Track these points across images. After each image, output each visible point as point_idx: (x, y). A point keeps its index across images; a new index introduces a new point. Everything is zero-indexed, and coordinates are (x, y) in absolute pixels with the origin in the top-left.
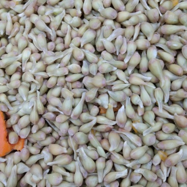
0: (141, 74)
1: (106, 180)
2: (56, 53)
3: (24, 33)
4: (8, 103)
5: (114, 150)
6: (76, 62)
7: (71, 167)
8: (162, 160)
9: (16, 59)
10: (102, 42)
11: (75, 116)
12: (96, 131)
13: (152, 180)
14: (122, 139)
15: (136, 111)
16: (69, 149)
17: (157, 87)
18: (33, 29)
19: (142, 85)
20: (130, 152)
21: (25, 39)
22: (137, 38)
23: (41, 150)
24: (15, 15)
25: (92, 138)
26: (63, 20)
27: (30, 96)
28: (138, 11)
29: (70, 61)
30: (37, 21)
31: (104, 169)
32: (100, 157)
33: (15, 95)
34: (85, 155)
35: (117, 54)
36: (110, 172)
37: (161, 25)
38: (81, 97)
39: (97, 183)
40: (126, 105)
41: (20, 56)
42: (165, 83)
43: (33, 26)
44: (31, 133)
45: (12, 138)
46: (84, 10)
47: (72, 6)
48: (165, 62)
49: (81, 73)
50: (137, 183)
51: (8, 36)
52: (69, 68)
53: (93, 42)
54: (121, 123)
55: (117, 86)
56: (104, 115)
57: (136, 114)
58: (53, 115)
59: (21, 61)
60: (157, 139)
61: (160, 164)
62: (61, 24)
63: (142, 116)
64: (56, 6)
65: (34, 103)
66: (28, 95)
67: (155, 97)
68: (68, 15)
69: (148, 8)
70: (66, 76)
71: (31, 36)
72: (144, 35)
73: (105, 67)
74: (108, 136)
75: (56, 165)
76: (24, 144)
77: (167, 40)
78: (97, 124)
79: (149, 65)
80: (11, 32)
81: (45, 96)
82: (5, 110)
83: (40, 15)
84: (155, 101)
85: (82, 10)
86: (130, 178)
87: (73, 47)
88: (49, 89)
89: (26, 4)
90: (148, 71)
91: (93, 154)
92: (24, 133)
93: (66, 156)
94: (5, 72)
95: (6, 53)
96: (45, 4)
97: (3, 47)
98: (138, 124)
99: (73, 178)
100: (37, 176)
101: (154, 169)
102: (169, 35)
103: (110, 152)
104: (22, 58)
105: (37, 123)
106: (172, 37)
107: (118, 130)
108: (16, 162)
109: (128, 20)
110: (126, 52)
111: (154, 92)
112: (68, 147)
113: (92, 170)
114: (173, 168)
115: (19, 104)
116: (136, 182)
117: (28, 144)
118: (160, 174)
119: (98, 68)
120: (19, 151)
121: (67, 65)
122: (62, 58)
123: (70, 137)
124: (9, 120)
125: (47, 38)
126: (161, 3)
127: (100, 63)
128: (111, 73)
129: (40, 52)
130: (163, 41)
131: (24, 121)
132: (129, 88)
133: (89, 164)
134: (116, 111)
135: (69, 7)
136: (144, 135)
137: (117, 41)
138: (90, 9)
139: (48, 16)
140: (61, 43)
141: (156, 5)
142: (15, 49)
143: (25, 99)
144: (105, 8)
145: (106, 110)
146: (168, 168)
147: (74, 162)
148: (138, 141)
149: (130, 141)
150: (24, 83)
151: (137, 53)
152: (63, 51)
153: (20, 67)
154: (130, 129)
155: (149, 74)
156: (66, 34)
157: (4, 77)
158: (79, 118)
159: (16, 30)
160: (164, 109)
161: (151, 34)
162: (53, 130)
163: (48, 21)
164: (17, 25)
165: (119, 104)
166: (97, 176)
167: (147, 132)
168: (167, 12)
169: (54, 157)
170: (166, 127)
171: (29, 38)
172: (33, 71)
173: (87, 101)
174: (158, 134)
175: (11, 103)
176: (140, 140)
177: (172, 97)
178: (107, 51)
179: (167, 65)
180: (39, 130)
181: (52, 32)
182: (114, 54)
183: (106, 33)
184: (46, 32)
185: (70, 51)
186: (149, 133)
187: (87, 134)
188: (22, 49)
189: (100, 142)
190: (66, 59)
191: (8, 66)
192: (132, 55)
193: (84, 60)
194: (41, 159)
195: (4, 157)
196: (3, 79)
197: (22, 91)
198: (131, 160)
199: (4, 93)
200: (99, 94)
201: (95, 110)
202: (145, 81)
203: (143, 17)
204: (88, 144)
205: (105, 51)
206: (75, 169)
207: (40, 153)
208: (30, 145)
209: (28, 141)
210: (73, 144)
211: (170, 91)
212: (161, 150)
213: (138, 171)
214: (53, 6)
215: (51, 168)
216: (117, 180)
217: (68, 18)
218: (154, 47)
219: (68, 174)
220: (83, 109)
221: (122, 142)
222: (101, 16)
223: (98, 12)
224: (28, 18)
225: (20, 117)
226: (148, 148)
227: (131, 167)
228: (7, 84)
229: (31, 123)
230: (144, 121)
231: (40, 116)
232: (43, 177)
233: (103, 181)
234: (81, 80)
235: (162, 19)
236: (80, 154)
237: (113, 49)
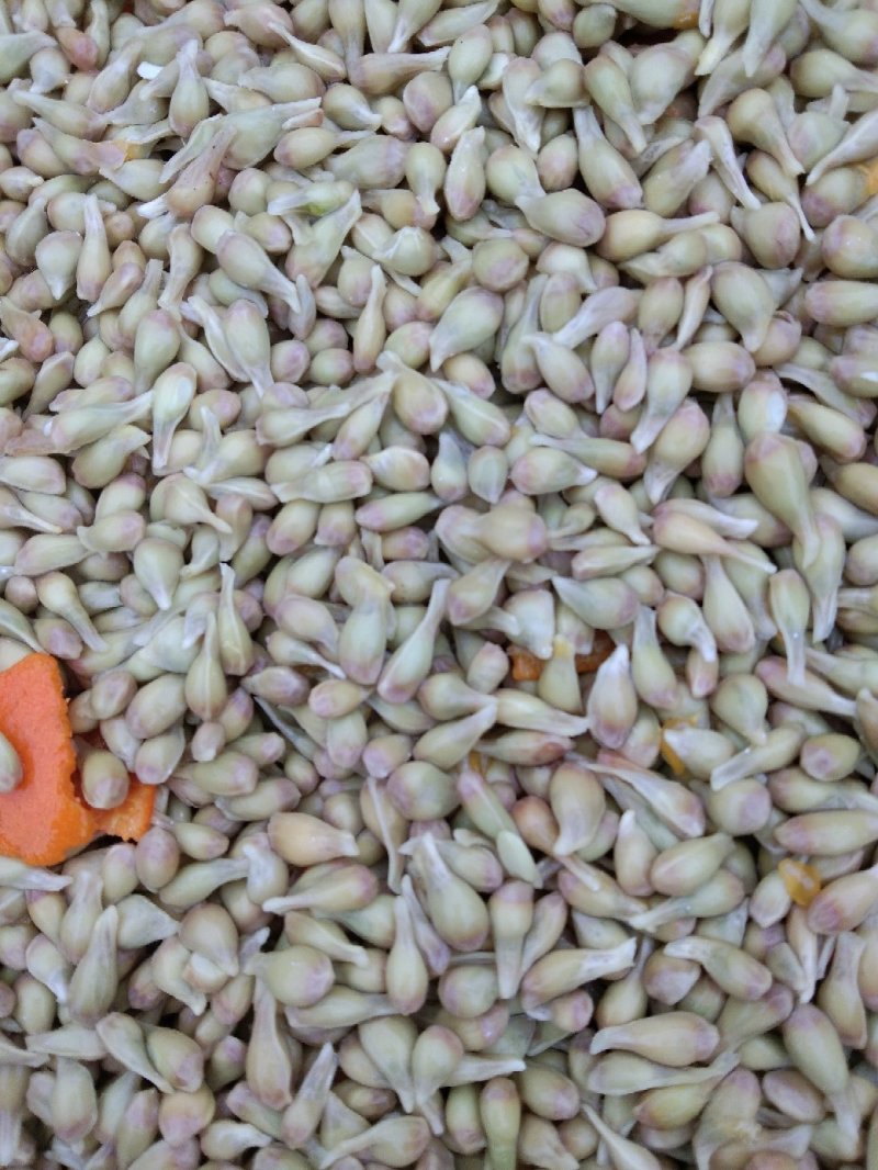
0: (706, 501)
1: (536, 988)
2: (314, 392)
3: (165, 298)
4: (80, 618)
5: (576, 853)
6: (407, 438)
7: (374, 921)
8: (793, 903)
9: (127, 414)
10: (531, 351)
11: (397, 689)
12: (492, 760)
13: (750, 991)
14: (613, 804)
15: (682, 675)
16: (365, 838)
17: (779, 566)
18: (204, 278)
19: (711, 555)
20: (652, 862)
21: (171, 322)
22: (695, 339)
23: (233, 838)
24: (121, 209)
25: (474, 792)
26: (349, 241)
27: (187, 590)
28: (702, 211)
29: (379, 433)
30: (226, 240)
31: (527, 936)
32: (508, 878)
33: (116, 582)
34: (440, 867)
35: (600, 406)
36: (555, 948)
37: (804, 281)
38: (425, 603)
39: (493, 998)
40: (637, 647)
41: (142, 403)
42: (820, 550)
43: (208, 262)
44: (187, 759)
45: (101, 779)
46: (450, 196)
47: (391, 175)
48: (821, 450)
49: (429, 489)
50: (677, 1007)
51: (85, 305)
52: (375, 466)
53: (488, 347)
54: (611, 728)
55: (597, 554)
56: (529, 685)
57: (683, 689)
58: (294, 683)
59: (147, 425)
60: (776, 804)
61: (784, 921)
62: (340, 259)
63: (709, 698)
64: (318, 174)
65: (205, 620)
66: (179, 581)
67: (770, 612)
68: (374, 219)
69: (750, 198)
70: (358, 503)
71: (198, 308)
72: (729, 325)
73: (544, 467)
74: (548, 786)
75: (306, 910)
76: (151, 811)
77: (833, 352)
78: (499, 730)
79: (747, 461)
80: (100, 288)
81: (255, 589)
82: (69, 650)
83: (241, 215)
84: (769, 630)
85: (440, 196)
86: (646, 977)
87: (396, 369)
88: (274, 560)
89: (174, 160)
90: (744, 488)
91: (477, 864)
92: (157, 760)
93: (350, 870)
94: (69, 475)
95: (74, 384)
96: (267, 163)
97: (65, 356)
98: (689, 732)
99: (384, 973)
100: (214, 961)
101: (758, 941)
102: (842, 330)
103: (553, 860)
104: (151, 412)
105: (217, 713)
106: (856, 337)
107: (593, 757)
108: (113, 893)
109: (653, 249)
110: (644, 401)
111: (767, 587)
112: (362, 828)
113: (470, 940)
114: (846, 938)
115: (131, 622)
116: (673, 1000)
117: (168, 812)
118: (785, 966)
119: (510, 470)
120: (132, 842)
121: (365, 452)
122: (342, 421)
123: (371, 784)
124: (84, 698)
125: (271, 320)
126: (811, 180)
127: (518, 447)
128: (567, 496)
129: (235, 386)
130: (812, 353)
131: (159, 702)
132: (652, 566)
133: (460, 910)
134: (586, 671)
135: (380, 179)
136: (716, 785)
137: (602, 349)
138: (479, 193)
139: (280, 219)
140: (336, 346)
141: (788, 189)
142: (120, 369)
143: (164, 602)
144: (548, 191)
145: (539, 666)
146: (822, 939)
147: (386, 899)
148: (689, 810)
149: (650, 810)
150: (159, 528)
151: (694, 407)
152: (345, 384)
153: (145, 454)
154: (650, 756)
155: (744, 503)
156: (363, 306)
157: (63, 496)
158: (417, 699)
159: (126, 280)
160: (811, 669)
161: (763, 320)
162: (291, 748)
163: (280, 244)
164: (128, 255)
165: (605, 641)
166: (492, 965)
167: (730, 771)
168: (839, 219)
169: (295, 872)
170: (821, 754)
171: (185, 321)
172: (205, 475)
173: (456, 621)
174: (779, 784)
175: (94, 616)
176: (698, 810)
177: (851, 616)
178: (553, 393)
179: (828, 464)
180: (228, 746)
181: (295, 296)
182: (582, 408)
183: (552, 307)
184: (266, 295)
185: (381, 385)
186: (739, 775)
187: (452, 770)
188: (151, 370)
189: (512, 811)
190: (364, 423)
191: (86, 446)
192: (669, 415)
193: (443, 429)
194: (230, 884)
195: (58, 869)
196: (60, 506)
197: (153, 563)
198: (655, 897)
199: (63, 570)
200: (507, 592)
201: (489, 663)
202: (727, 538)
203: (724, 241)
204: (454, 817)
205: (542, 393)
206: (393, 934)
207: (227, 854)
208: (181, 814)
209: (172, 797)
210: (382, 818)
211: (841, 588)
212: (790, 855)
213: (684, 948)
214: (304, 171)
215: (276, 924)
216: (583, 988)
217: (372, 234)
218: (772, 379)
219: (357, 953)
220: (435, 658)
221: (613, 816)
222: (527, 226)
223: (515, 209)
224: (185, 226)
225: (140, 684)
226: (733, 846)
227: (651, 929)
228: (81, 530)
229: (188, 712)
230: (715, 722)
231: (234, 682)
232: (241, 963)
233: (520, 992)
234: (427, 522)
235: (811, 255)
236: (417, 865)
237: (582, 386)
